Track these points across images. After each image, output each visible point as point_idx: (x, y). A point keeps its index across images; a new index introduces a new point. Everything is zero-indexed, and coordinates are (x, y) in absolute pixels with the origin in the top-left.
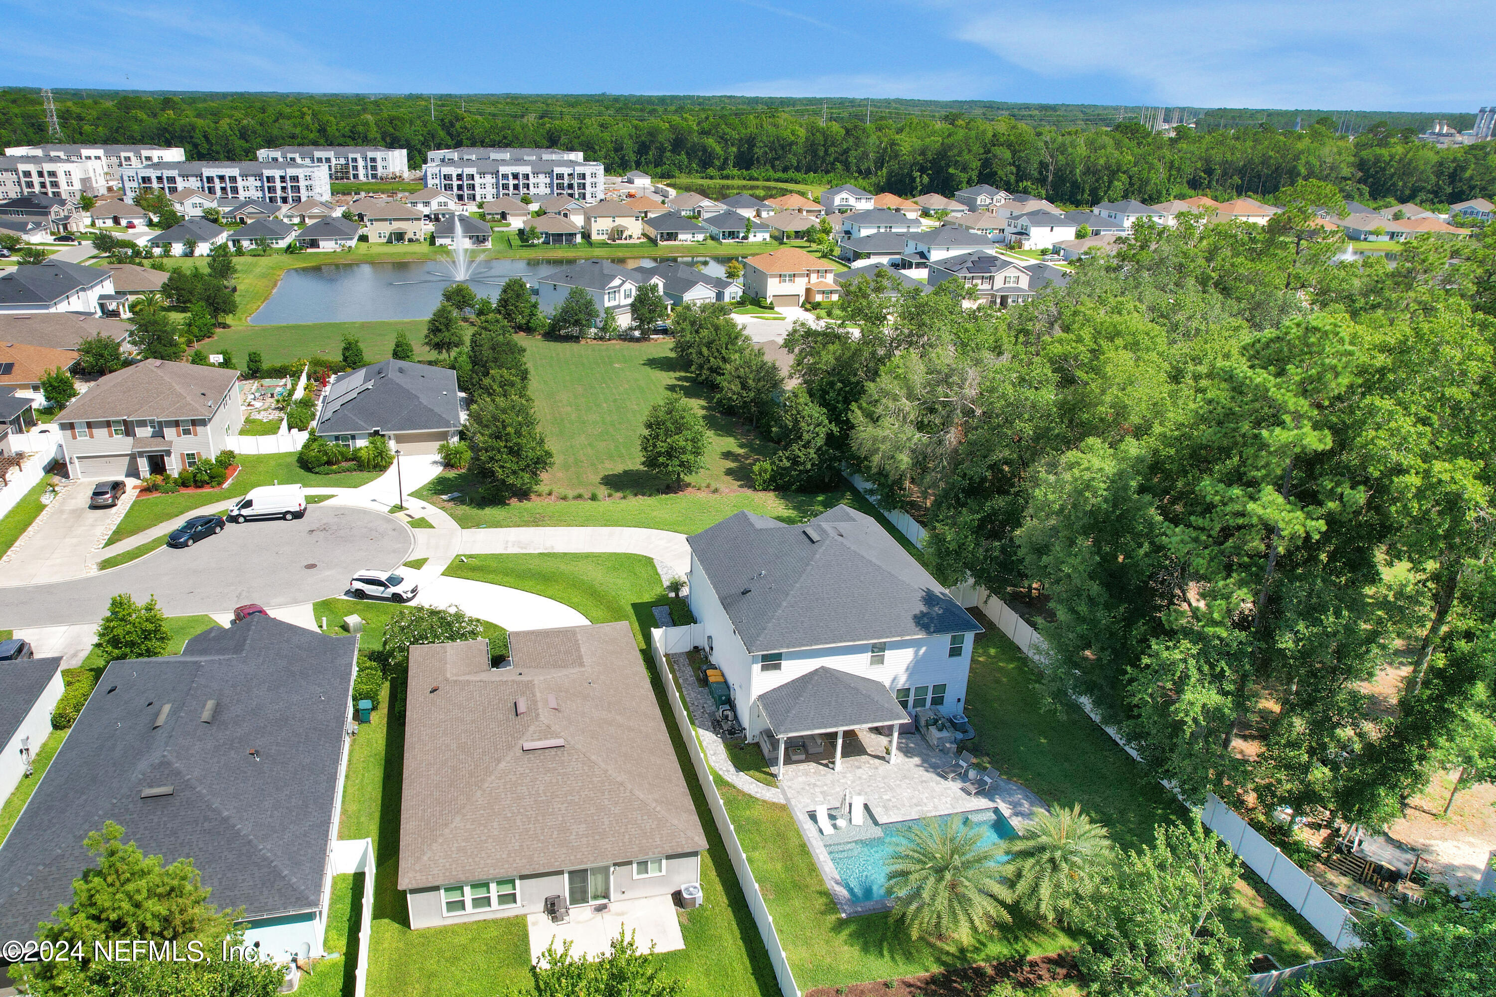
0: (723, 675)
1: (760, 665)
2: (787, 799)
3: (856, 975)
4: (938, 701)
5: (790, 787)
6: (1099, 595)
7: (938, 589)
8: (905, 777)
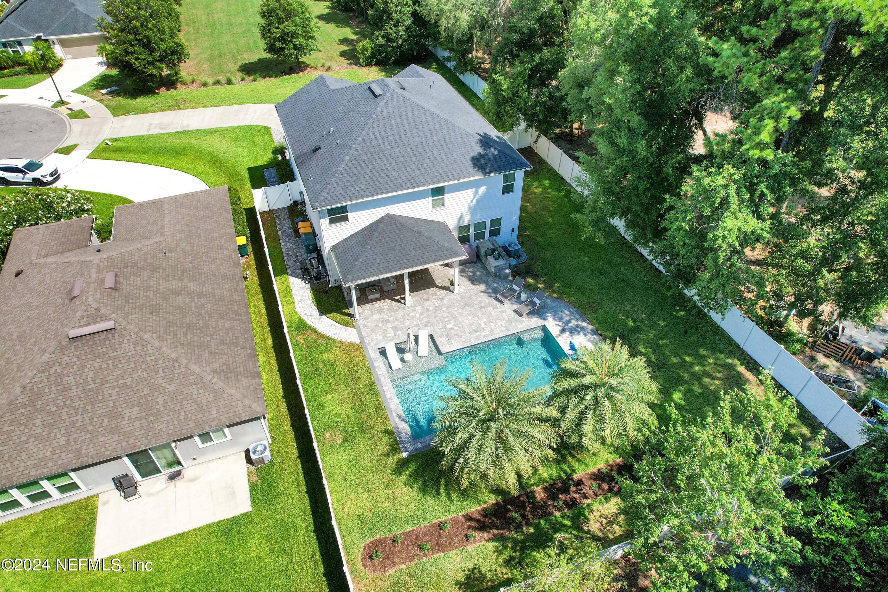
0: (312, 226)
1: (327, 219)
2: (361, 338)
3: (412, 518)
4: (495, 233)
5: (365, 326)
6: (639, 125)
7: (493, 133)
8: (467, 305)
